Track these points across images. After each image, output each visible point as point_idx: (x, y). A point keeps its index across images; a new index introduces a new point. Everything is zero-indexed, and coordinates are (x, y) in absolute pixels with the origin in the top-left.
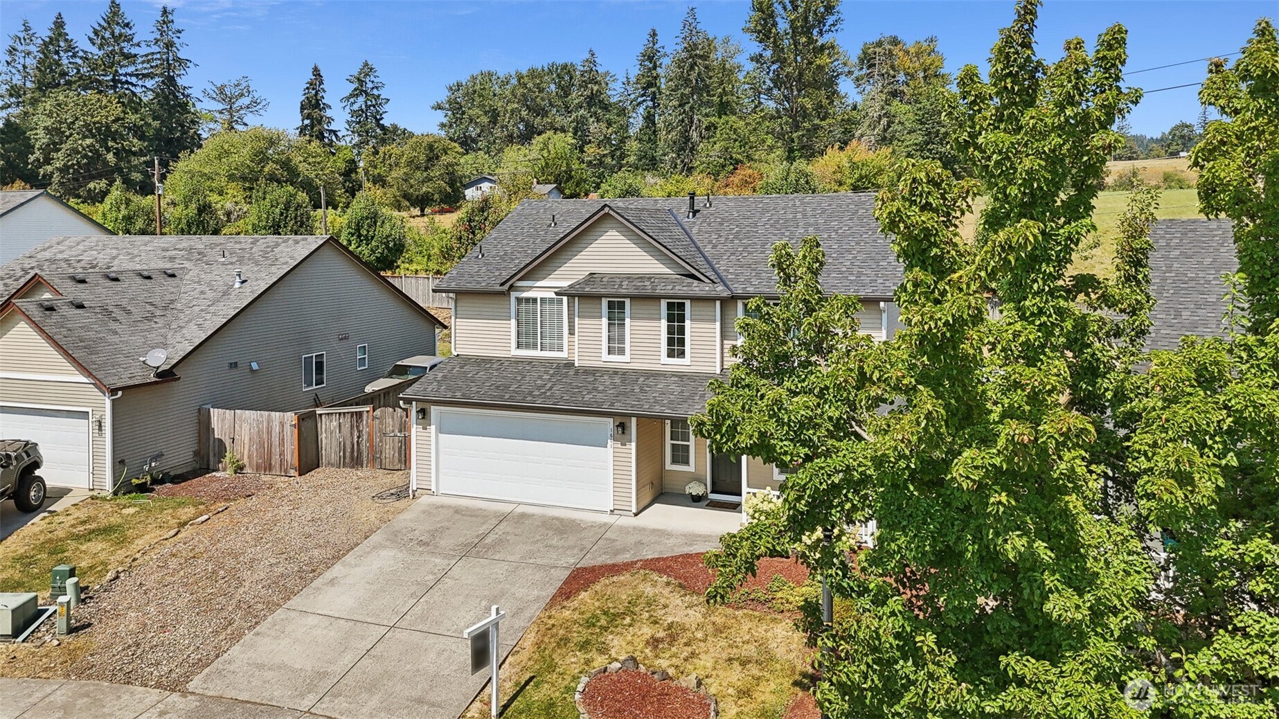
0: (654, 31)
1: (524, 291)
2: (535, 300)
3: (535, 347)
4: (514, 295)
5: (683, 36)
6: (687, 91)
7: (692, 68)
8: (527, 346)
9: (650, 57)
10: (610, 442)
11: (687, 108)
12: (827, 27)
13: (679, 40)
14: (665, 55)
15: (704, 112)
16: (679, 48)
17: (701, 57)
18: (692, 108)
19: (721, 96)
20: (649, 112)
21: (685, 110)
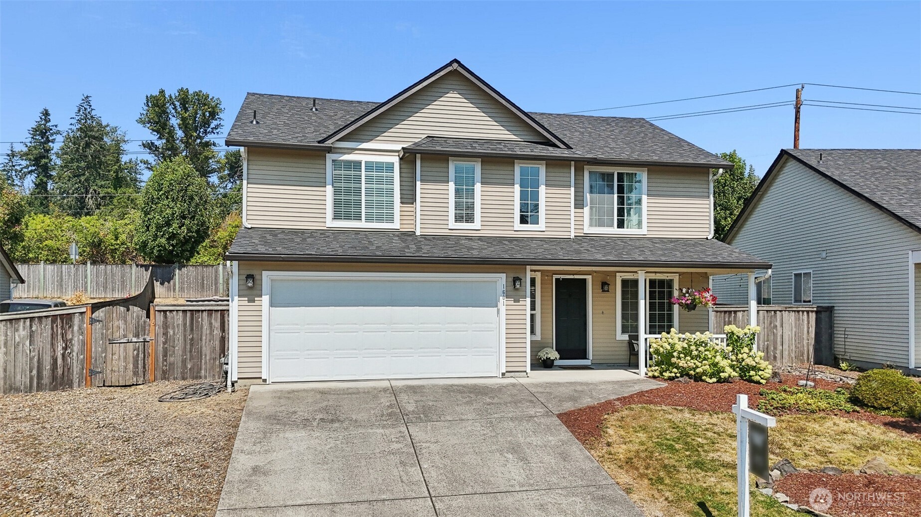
0: (46, 111)
1: (345, 153)
2: (357, 164)
3: (358, 218)
4: (330, 157)
5: (77, 118)
6: (83, 164)
7: (88, 145)
8: (348, 217)
9: (43, 132)
10: (502, 300)
11: (83, 179)
12: (210, 129)
13: (74, 121)
14: (58, 133)
15: (100, 184)
16: (74, 128)
17: (95, 138)
18: (87, 180)
19: (116, 172)
20: (41, 180)
21: (80, 181)
